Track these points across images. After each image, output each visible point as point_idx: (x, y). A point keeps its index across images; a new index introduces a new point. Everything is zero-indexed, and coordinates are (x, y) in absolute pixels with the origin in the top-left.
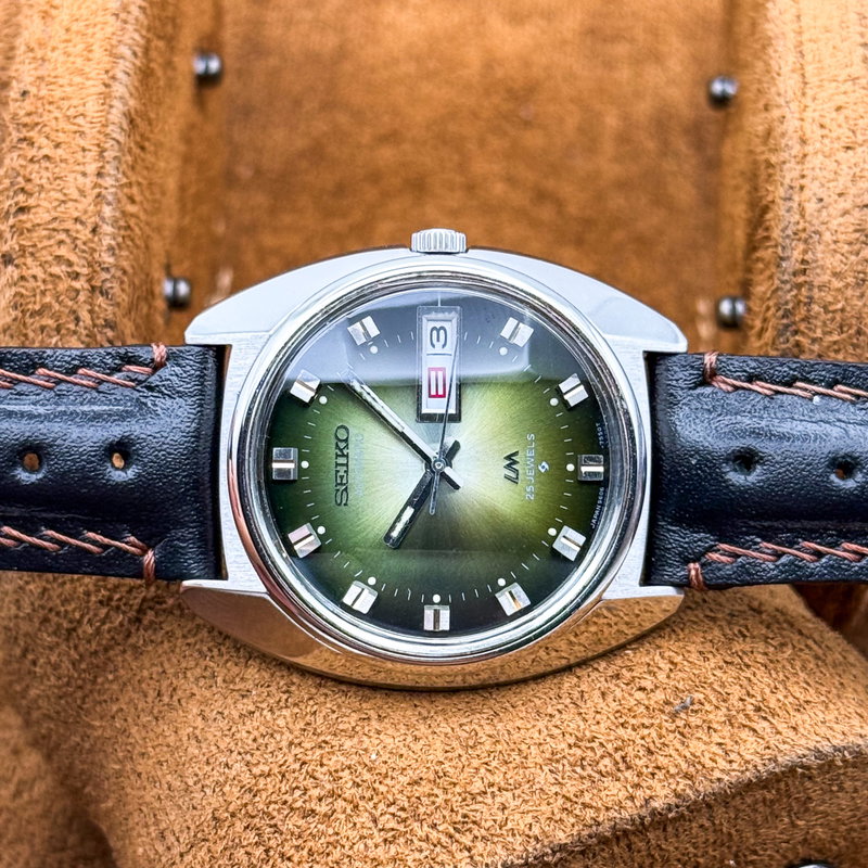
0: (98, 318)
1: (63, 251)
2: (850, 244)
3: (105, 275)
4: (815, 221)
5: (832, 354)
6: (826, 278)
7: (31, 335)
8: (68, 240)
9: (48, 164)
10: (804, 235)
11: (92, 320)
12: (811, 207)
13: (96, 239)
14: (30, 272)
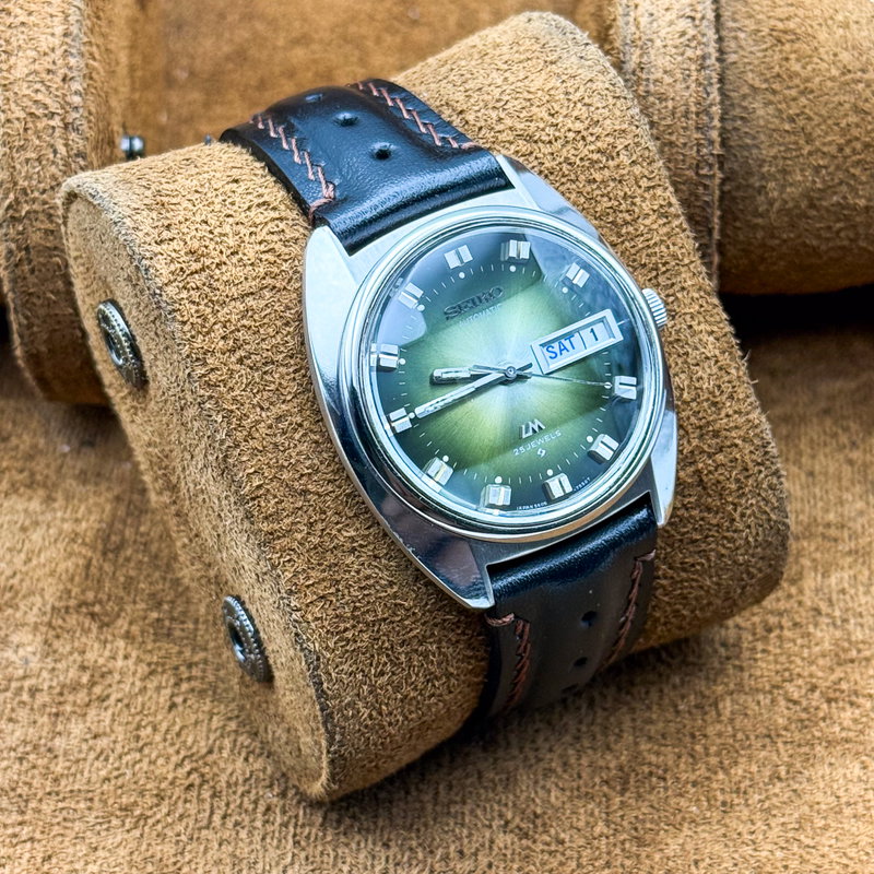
0: (72, 149)
1: (39, 97)
2: (676, 47)
3: (75, 115)
4: (648, 32)
5: (667, 137)
6: (659, 75)
7: (18, 167)
8: (43, 89)
9: (23, 29)
10: (639, 43)
11: (68, 152)
12: (644, 21)
13: (66, 86)
14: (14, 116)
